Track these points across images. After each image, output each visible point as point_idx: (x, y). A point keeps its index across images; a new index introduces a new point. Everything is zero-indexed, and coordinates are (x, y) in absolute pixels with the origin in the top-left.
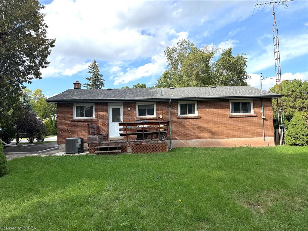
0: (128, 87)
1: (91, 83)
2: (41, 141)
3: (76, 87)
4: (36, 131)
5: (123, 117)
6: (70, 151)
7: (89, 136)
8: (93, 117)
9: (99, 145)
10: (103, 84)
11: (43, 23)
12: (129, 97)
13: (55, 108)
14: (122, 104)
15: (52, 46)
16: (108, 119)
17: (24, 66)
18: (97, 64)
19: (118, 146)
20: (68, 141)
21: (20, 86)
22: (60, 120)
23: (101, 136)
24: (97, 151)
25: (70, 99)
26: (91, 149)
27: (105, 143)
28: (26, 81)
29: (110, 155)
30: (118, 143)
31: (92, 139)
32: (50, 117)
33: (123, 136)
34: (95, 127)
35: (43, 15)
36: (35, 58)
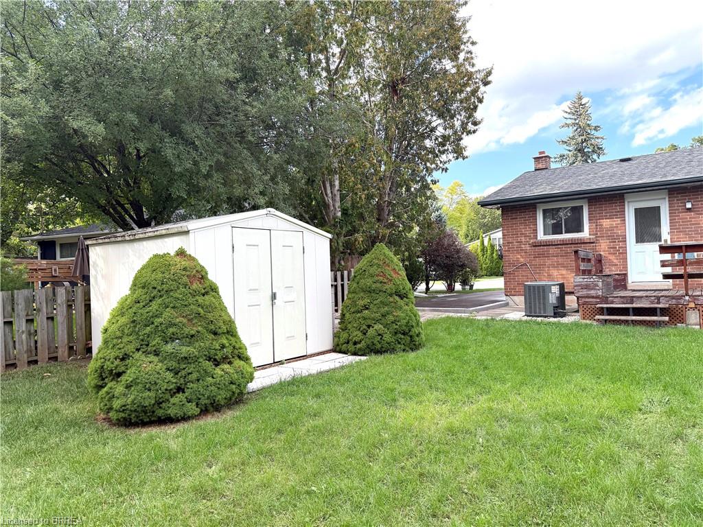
0: (674, 147)
1: (570, 151)
2: (468, 287)
3: (540, 166)
4: (460, 266)
5: (671, 229)
6: (535, 313)
7: (579, 279)
8: (585, 234)
9: (605, 299)
10: (601, 148)
11: (465, 37)
12: (689, 173)
13: (490, 219)
14: (665, 194)
15: (486, 83)
16: (625, 235)
17: (433, 138)
18: (583, 101)
19: (660, 306)
20: (530, 289)
21: (429, 179)
22: (508, 243)
23: (610, 280)
24: (600, 315)
25: (529, 194)
26: (585, 311)
27: (621, 297)
28: (437, 168)
29: (638, 328)
30: (658, 298)
31: (586, 285)
32: (481, 238)
33: (671, 280)
34: (591, 256)
35: (465, 20)
36: (452, 117)
